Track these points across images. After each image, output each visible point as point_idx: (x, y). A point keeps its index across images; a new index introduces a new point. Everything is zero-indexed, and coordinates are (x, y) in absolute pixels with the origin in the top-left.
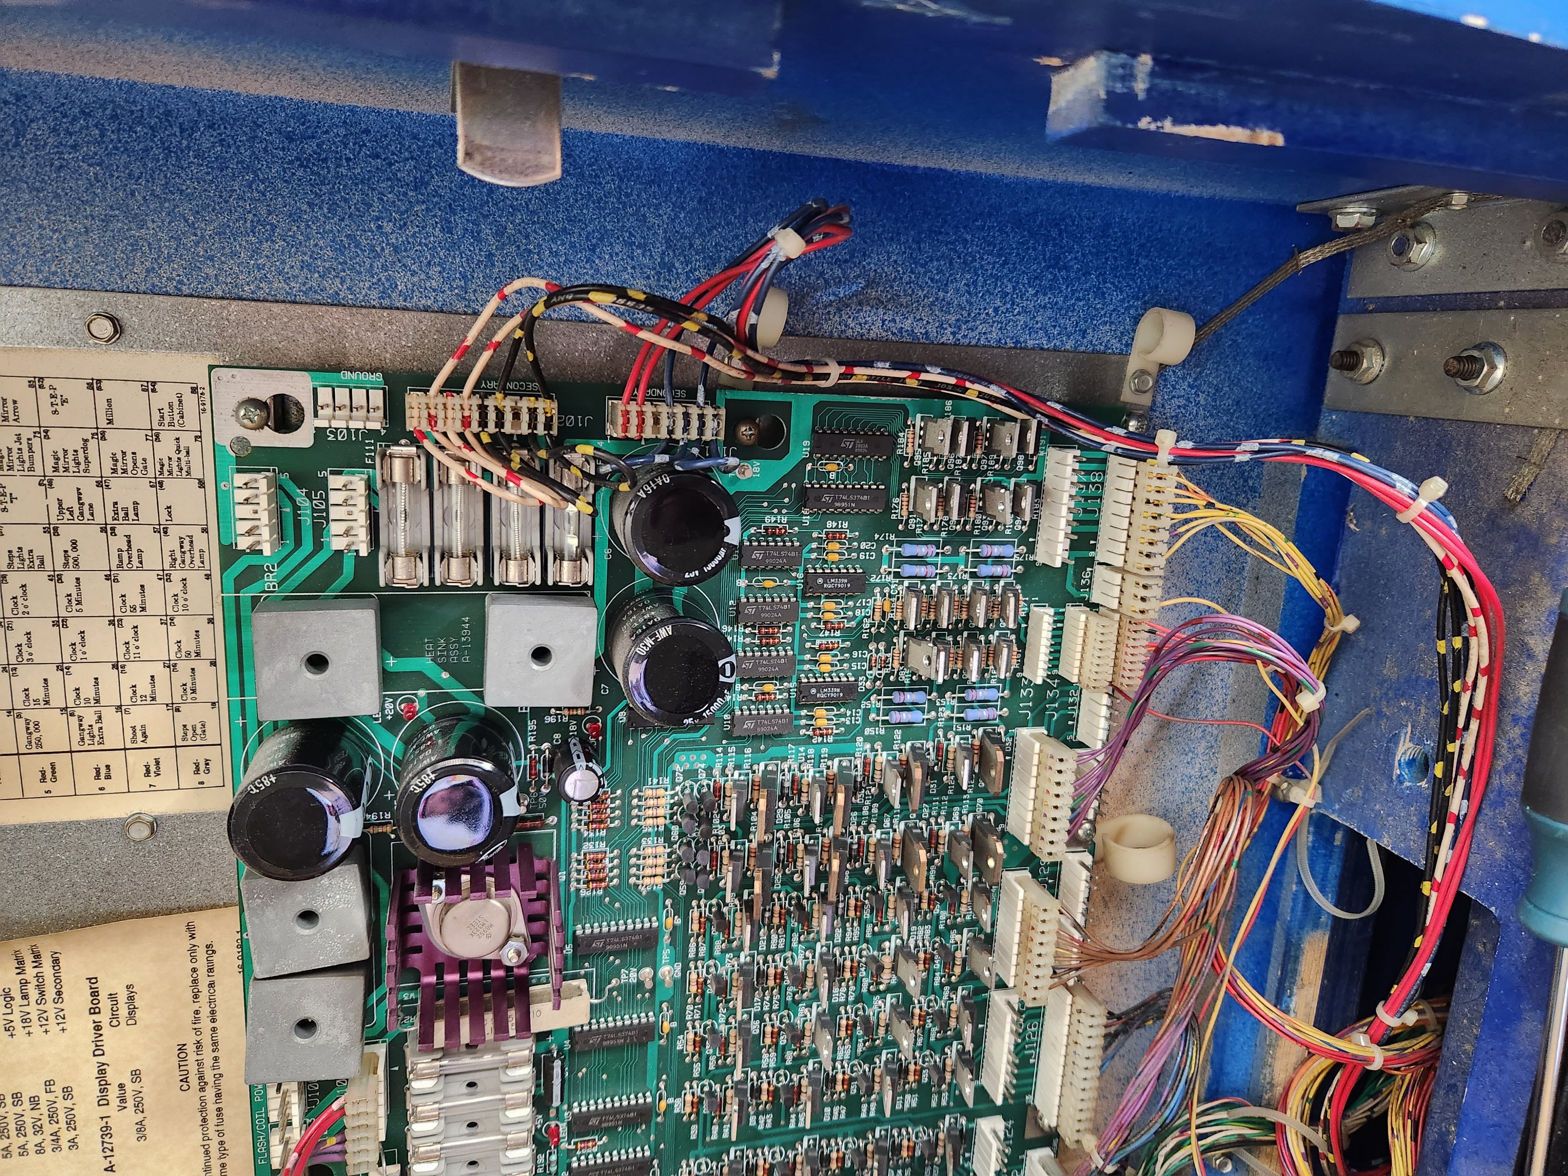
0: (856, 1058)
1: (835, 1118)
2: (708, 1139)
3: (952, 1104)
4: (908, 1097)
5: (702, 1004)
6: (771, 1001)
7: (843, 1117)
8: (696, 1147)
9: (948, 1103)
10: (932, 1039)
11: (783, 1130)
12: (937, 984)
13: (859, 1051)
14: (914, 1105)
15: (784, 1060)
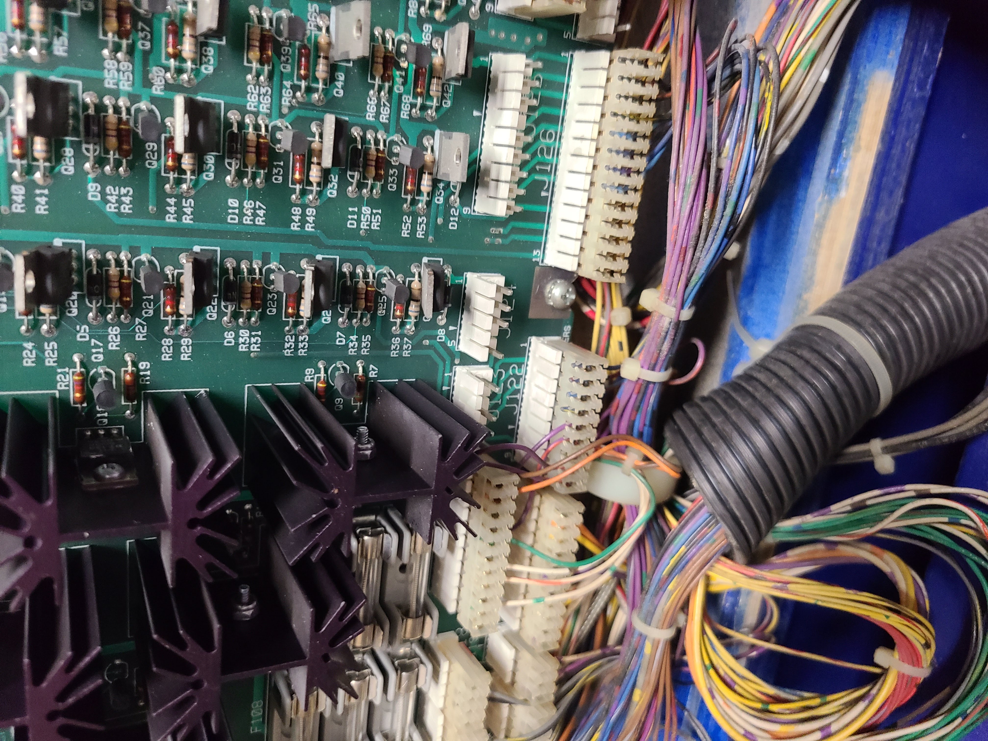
0: (282, 116)
1: (247, 220)
3: (431, 238)
4: (366, 210)
7: (260, 221)
9: (426, 234)
10: (404, 115)
11: (154, 223)
12: (412, 14)
13: (285, 102)
14: (375, 226)
15: (148, 83)
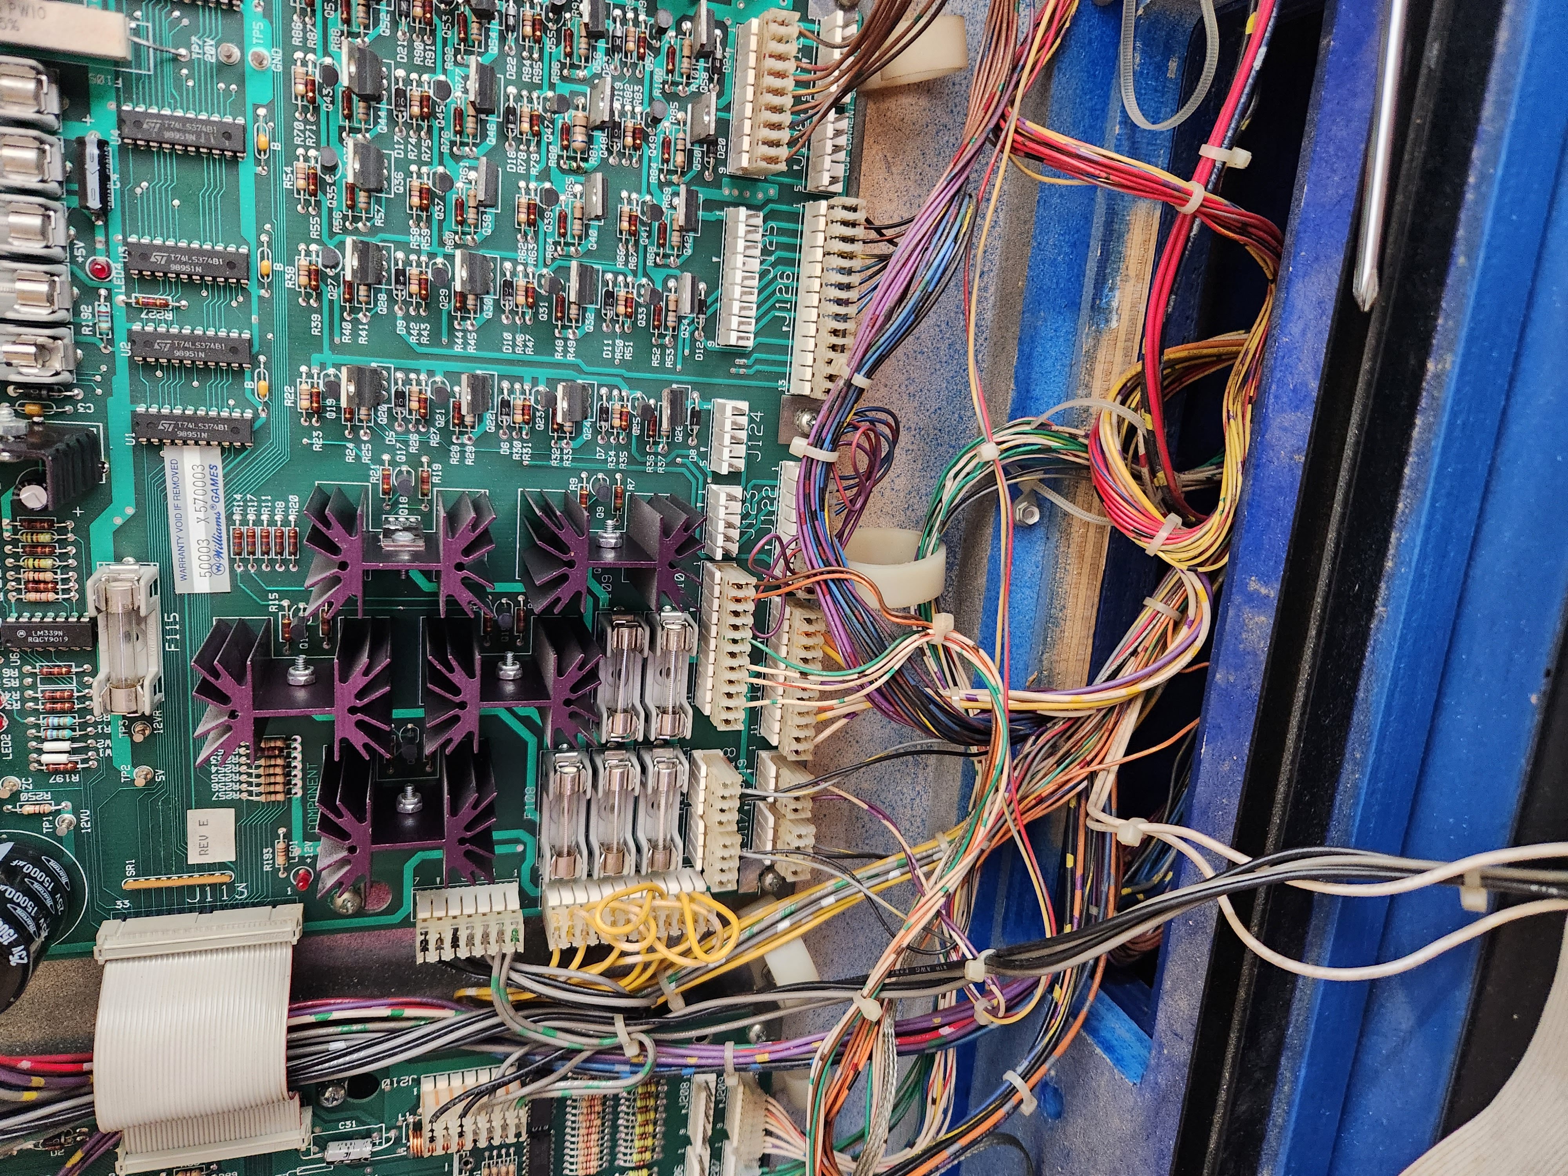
2: (337, 340)
5: (317, 123)
6: (418, 145)
8: (321, 351)
